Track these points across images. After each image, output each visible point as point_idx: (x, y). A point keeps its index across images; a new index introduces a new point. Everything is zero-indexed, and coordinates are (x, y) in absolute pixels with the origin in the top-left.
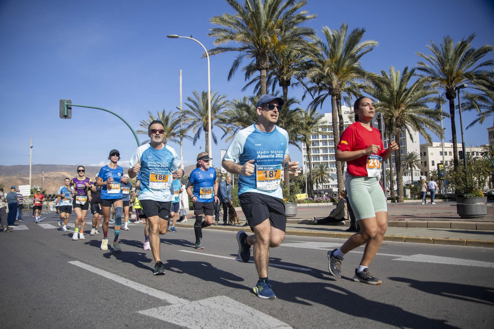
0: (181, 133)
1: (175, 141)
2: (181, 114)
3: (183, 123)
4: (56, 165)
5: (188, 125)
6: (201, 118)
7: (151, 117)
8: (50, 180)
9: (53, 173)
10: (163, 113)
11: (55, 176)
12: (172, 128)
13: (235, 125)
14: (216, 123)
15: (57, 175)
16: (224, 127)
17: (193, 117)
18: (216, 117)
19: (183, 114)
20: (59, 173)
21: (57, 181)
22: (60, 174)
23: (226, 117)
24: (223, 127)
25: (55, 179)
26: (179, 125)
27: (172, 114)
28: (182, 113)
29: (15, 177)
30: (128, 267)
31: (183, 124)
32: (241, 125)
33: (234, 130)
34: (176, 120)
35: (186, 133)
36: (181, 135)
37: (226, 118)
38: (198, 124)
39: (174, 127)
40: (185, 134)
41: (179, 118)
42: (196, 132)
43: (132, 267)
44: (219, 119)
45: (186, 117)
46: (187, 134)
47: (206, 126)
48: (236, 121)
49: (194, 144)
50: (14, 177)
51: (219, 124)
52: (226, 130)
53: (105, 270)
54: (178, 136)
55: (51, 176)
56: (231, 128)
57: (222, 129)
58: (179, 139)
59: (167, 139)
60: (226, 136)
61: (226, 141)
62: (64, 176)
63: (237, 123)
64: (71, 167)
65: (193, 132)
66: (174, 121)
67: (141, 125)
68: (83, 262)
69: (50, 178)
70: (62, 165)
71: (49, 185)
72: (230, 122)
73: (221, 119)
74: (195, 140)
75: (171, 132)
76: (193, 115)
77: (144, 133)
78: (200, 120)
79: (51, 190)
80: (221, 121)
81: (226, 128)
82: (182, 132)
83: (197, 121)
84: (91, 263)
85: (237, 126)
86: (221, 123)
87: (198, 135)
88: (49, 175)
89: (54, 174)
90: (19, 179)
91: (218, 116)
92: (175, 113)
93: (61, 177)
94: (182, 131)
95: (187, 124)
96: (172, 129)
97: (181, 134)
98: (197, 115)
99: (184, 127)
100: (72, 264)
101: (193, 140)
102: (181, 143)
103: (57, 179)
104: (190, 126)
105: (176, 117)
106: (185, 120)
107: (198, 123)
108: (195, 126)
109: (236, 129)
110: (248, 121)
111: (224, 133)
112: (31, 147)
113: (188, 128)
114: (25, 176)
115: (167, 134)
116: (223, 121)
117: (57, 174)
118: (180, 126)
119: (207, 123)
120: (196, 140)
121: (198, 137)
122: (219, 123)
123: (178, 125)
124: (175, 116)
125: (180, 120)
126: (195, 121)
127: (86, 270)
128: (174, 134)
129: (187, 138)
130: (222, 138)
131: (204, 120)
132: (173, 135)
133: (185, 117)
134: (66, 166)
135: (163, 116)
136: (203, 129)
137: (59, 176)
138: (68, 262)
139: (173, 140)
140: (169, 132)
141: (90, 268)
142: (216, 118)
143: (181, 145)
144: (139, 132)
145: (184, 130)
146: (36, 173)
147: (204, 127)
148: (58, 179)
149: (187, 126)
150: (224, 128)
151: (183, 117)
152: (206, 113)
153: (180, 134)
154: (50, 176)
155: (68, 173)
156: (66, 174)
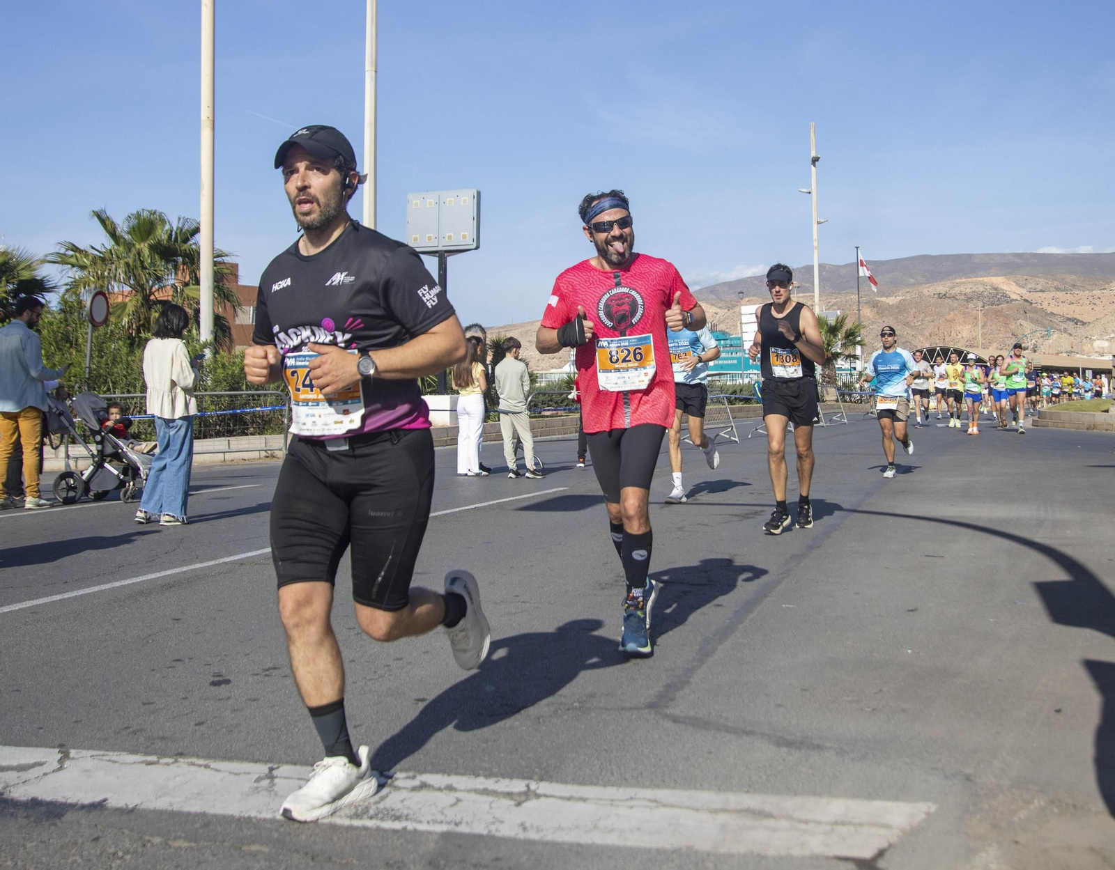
4: (970, 256)
8: (955, 304)
9: (963, 280)
11: (968, 291)
15: (975, 288)
20: (981, 279)
21: (976, 307)
22: (984, 284)
25: (969, 299)
55: (956, 290)
62: (996, 289)
64: (1016, 260)
69: (954, 297)
70: (989, 255)
79: (960, 336)
88: (952, 288)
89: (964, 283)
93: (986, 293)
103: (975, 301)
112: (815, 161)
117: (975, 284)
134: (1004, 255)
137: (981, 289)
146: (914, 284)
148: (978, 299)
154: (952, 292)
155: (1008, 280)
156: (1003, 283)
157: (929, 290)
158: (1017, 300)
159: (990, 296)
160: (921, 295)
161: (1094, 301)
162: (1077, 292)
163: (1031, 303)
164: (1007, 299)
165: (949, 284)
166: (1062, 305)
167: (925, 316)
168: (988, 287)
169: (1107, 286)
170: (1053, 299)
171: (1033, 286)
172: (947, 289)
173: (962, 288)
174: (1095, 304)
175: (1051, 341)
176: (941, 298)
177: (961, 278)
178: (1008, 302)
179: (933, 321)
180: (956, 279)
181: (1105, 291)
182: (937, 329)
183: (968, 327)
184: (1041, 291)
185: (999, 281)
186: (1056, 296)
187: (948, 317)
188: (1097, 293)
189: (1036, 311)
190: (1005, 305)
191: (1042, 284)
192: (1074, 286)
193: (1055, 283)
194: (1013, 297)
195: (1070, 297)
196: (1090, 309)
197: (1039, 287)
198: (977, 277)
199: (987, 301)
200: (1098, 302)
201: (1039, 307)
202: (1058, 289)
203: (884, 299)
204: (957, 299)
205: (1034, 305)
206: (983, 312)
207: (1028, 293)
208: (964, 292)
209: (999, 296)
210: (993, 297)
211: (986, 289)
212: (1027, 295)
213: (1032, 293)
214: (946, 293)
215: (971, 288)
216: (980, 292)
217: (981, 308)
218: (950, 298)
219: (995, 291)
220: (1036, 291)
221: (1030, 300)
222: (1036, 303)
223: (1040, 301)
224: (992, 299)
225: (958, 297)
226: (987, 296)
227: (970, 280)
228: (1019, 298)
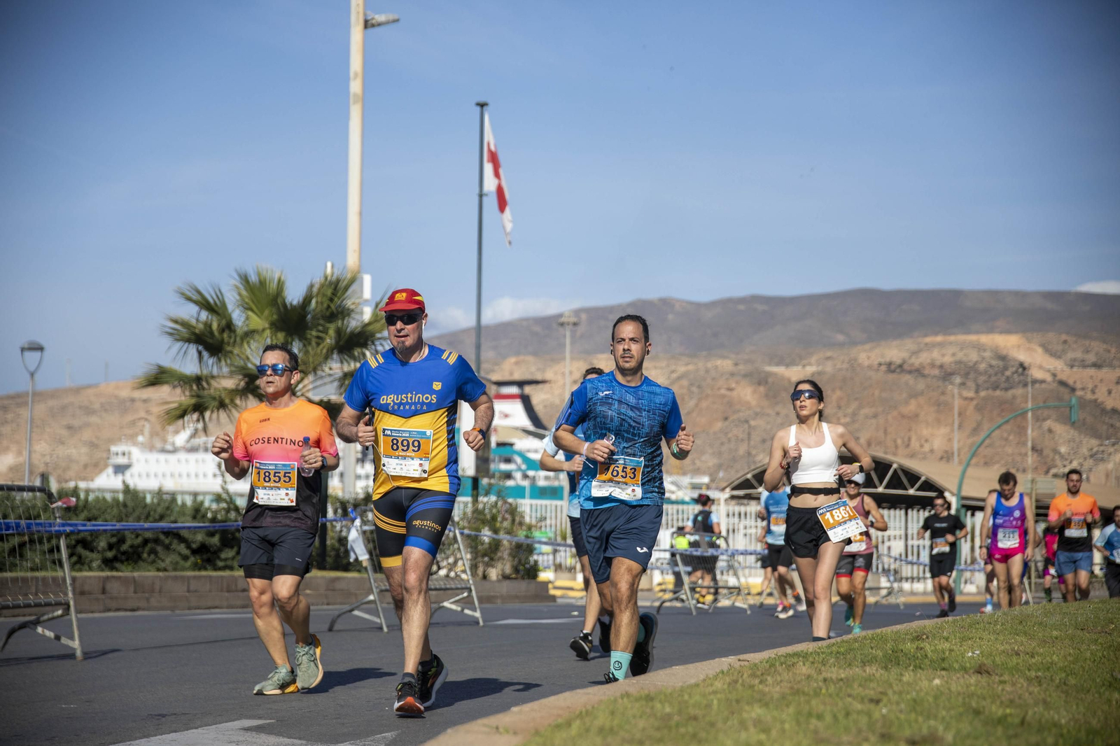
4: (956, 294)
8: (921, 385)
9: (939, 338)
11: (948, 359)
15: (960, 356)
20: (972, 338)
22: (980, 348)
25: (947, 375)
29: (725, 364)
50: (719, 362)
55: (924, 358)
62: (1003, 358)
64: (1049, 305)
69: (918, 372)
70: (994, 294)
79: (927, 448)
88: (916, 353)
89: (941, 345)
90: (745, 376)
93: (983, 367)
103: (959, 380)
114: (780, 363)
117: (963, 346)
137: (973, 356)
146: (841, 344)
148: (966, 376)
154: (916, 361)
155: (1029, 341)
156: (1019, 346)
157: (871, 355)
158: (1043, 382)
159: (991, 371)
160: (853, 365)
163: (1073, 390)
165: (910, 345)
167: (860, 407)
168: (987, 354)
171: (1079, 355)
172: (905, 355)
173: (936, 354)
175: (1110, 466)
176: (893, 371)
177: (936, 334)
178: (1026, 385)
179: (875, 416)
180: (926, 336)
182: (881, 434)
183: (943, 430)
184: (1095, 365)
185: (1013, 345)
187: (906, 410)
189: (1082, 404)
190: (1019, 391)
191: (1097, 354)
194: (1038, 374)
197: (1091, 358)
198: (969, 332)
199: (985, 382)
201: (1089, 396)
203: (780, 370)
204: (924, 376)
205: (1079, 393)
206: (975, 402)
207: (1067, 369)
208: (938, 363)
209: (1008, 373)
210: (996, 374)
211: (983, 358)
212: (1066, 374)
213: (1075, 369)
214: (904, 362)
215: (954, 355)
216: (971, 364)
217: (971, 394)
218: (910, 372)
219: (1001, 363)
220: (1084, 365)
221: (1071, 382)
222: (1083, 389)
223: (1090, 386)
224: (993, 379)
225: (926, 372)
226: (986, 372)
227: (952, 338)
228: (1049, 378)
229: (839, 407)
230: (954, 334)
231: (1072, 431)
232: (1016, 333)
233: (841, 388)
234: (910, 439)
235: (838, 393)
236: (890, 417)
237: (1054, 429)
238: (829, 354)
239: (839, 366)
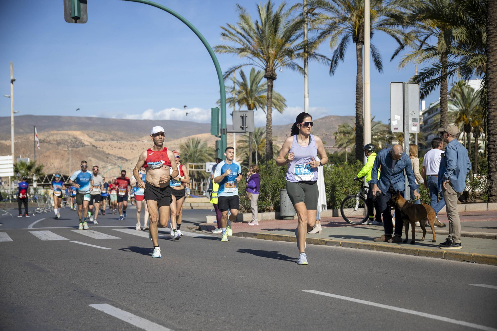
0: (305, 48)
1: (293, 66)
2: (306, 8)
3: (309, 27)
4: (59, 117)
5: (320, 31)
6: (349, 15)
7: (243, 17)
8: (50, 146)
9: (56, 132)
10: (268, 9)
11: (58, 139)
12: (287, 38)
13: (424, 27)
14: (381, 25)
15: (62, 137)
16: (399, 32)
17: (330, 15)
18: (380, 11)
19: (309, 7)
20: (66, 132)
21: (62, 149)
22: (68, 135)
23: (403, 10)
24: (396, 34)
25: (59, 144)
26: (302, 31)
27: (286, 8)
28: (306, 5)
30: (203, 320)
31: (309, 30)
32: (438, 27)
33: (420, 38)
34: (294, 22)
35: (315, 48)
36: (306, 54)
37: (402, 13)
38: (341, 29)
39: (290, 37)
40: (313, 51)
41: (302, 17)
42: (336, 46)
43: (211, 320)
44: (388, 15)
45: (316, 14)
46: (317, 52)
47: (358, 33)
48: (425, 18)
49: (332, 71)
51: (386, 26)
52: (401, 38)
53: (160, 324)
54: (298, 55)
55: (51, 138)
56: (413, 35)
57: (394, 36)
58: (300, 62)
59: (277, 62)
60: (401, 52)
61: (402, 64)
62: (75, 138)
63: (429, 21)
64: (88, 121)
65: (332, 47)
66: (291, 24)
67: (224, 35)
68: (117, 307)
69: (49, 142)
71: (49, 157)
72: (413, 20)
73: (392, 16)
74: (334, 63)
75: (284, 48)
76: (332, 9)
77: (230, 51)
78: (345, 19)
79: (53, 166)
80: (392, 20)
81: (403, 33)
82: (308, 47)
83: (340, 22)
84: (133, 308)
85: (428, 29)
86: (392, 24)
87: (340, 53)
88: (48, 136)
89: (56, 134)
91: (385, 8)
92: (293, 7)
93: (69, 141)
94: (307, 44)
95: (318, 29)
96: (286, 42)
97: (305, 51)
98: (339, 8)
99: (311, 36)
100: (97, 310)
101: (330, 62)
102: (306, 71)
103: (62, 145)
104: (324, 34)
105: (295, 16)
106: (313, 22)
107: (342, 27)
108: (334, 32)
109: (425, 36)
110: (454, 15)
111: (398, 45)
112: (13, 81)
113: (319, 37)
114: (3, 139)
115: (277, 52)
116: (397, 19)
117: (63, 134)
118: (304, 33)
119: (359, 26)
120: (336, 63)
121: (341, 57)
122: (387, 24)
123: (298, 33)
124: (292, 13)
125: (302, 22)
126: (335, 23)
127: (123, 322)
128: (290, 53)
129: (318, 60)
130: (393, 58)
131: (354, 18)
132: (288, 55)
133: (313, 15)
134: (80, 118)
135: (268, 14)
136: (351, 38)
137: (67, 138)
138: (90, 305)
139: (288, 65)
140: (281, 46)
141: (130, 318)
142: (380, 13)
143: (305, 73)
144: (220, 49)
145: (311, 43)
146: (22, 133)
147: (354, 35)
148: (64, 144)
149: (318, 35)
150: (398, 35)
151: (309, 15)
152: (360, 3)
153: (302, 51)
154: (48, 139)
155: (83, 133)
156: (80, 135)
158: (88, 145)
159: (72, 142)
161: (133, 148)
162: (123, 142)
163: (97, 148)
164: (83, 145)
165: (46, 134)
166: (114, 149)
168: (71, 137)
169: (140, 139)
170: (109, 146)
171: (98, 137)
172: (45, 137)
173: (55, 137)
174: (133, 149)
177: (54, 130)
178: (82, 146)
180: (50, 131)
181: (139, 142)
183: (58, 160)
184: (103, 140)
185: (78, 134)
186: (111, 144)
187: (45, 154)
188: (134, 143)
189: (99, 152)
190: (81, 148)
192: (121, 138)
193: (111, 136)
194: (86, 143)
195: (119, 145)
196: (131, 152)
197: (102, 138)
198: (64, 131)
199: (70, 145)
200: (135, 148)
201: (101, 150)
202: (112, 140)
204: (51, 144)
205: (98, 149)
206: (67, 152)
207: (95, 142)
208: (55, 140)
209: (77, 143)
210: (73, 143)
211: (70, 138)
212: (94, 143)
213: (97, 141)
214: (45, 139)
215: (60, 137)
216: (66, 140)
217: (66, 149)
218: (47, 142)
219: (75, 140)
220: (100, 140)
221: (96, 145)
222: (99, 147)
223: (101, 146)
224: (73, 144)
225: (52, 142)
226: (70, 143)
227: (59, 132)
228: (89, 144)
229: (24, 154)
230: (60, 130)
231: (96, 160)
232: (79, 130)
233: (24, 148)
234: (47, 163)
235: (23, 149)
236: (41, 157)
237: (91, 160)
238: (19, 136)
239: (23, 140)
